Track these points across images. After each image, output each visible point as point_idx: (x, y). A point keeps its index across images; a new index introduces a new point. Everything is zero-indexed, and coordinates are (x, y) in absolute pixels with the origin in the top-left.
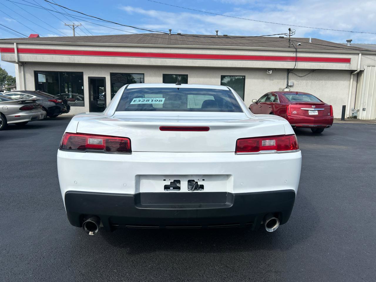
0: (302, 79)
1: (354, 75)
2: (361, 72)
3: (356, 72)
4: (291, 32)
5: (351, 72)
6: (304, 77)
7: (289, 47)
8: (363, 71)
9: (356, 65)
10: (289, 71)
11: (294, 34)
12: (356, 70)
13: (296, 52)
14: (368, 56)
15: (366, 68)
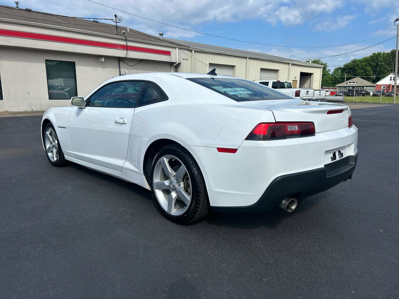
0: (132, 68)
1: (173, 66)
2: (179, 64)
3: (175, 64)
4: (117, 19)
5: (171, 64)
6: (134, 66)
7: (117, 34)
8: (180, 63)
9: (175, 58)
10: (120, 60)
11: (120, 21)
12: (176, 63)
13: (126, 40)
14: (183, 51)
15: (182, 60)
